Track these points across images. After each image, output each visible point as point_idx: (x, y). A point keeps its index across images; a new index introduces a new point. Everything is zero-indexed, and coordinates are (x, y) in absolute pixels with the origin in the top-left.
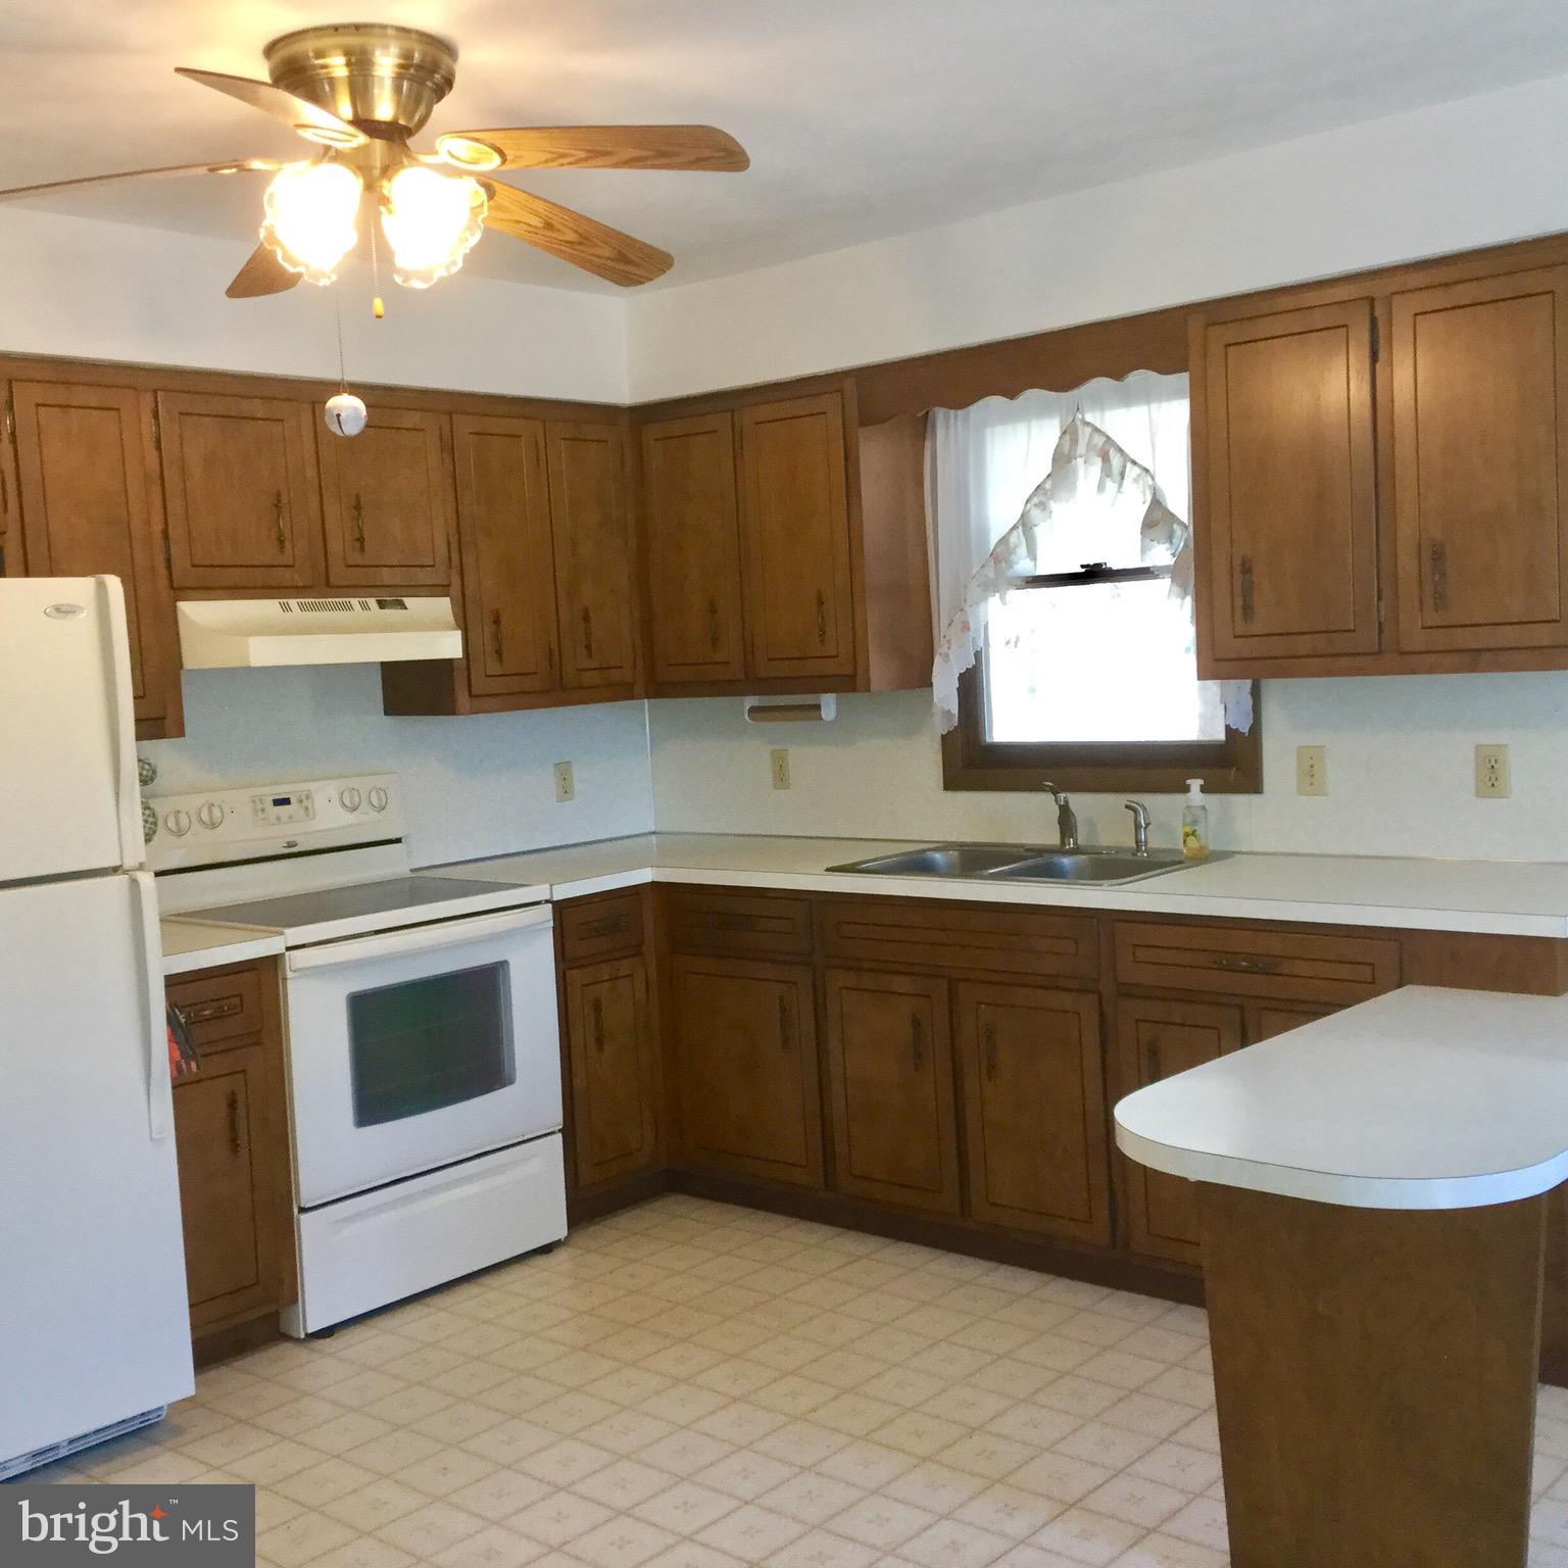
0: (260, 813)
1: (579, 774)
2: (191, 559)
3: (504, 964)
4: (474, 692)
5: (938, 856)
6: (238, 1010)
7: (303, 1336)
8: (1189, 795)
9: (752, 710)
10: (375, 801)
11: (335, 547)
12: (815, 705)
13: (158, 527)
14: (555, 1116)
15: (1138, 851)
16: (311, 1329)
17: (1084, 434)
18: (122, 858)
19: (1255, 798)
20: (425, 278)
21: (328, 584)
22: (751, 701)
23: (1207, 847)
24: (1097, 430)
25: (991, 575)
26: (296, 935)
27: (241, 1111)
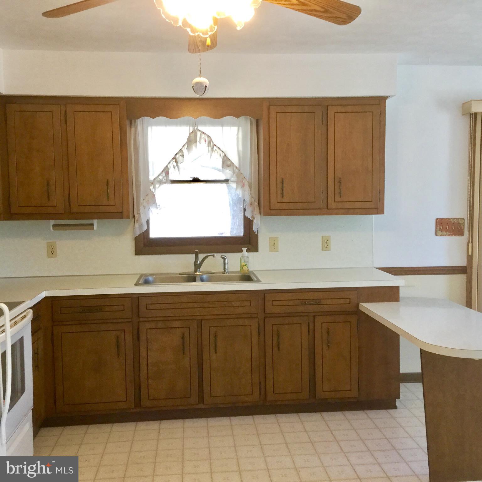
8: (243, 253)
9: (55, 226)
15: (225, 272)
17: (199, 134)
19: (255, 253)
22: (52, 222)
24: (203, 133)
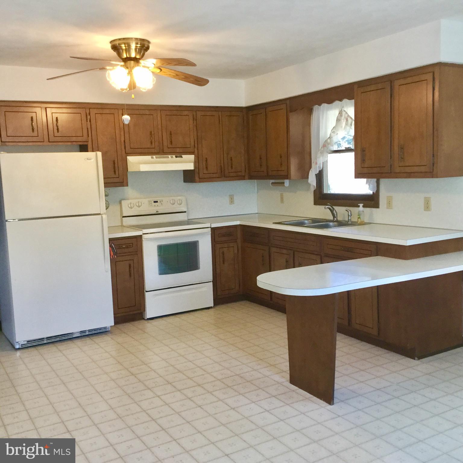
0: (150, 204)
1: (235, 198)
2: (130, 147)
3: (198, 241)
4: (200, 177)
5: (306, 221)
6: (132, 246)
7: (146, 319)
8: (359, 208)
9: (272, 183)
10: (179, 203)
11: (165, 144)
12: (283, 182)
13: (123, 139)
14: (211, 278)
15: (348, 221)
16: (148, 317)
17: (344, 113)
18: (100, 212)
19: (377, 209)
20: (145, 89)
21: (163, 152)
22: (271, 181)
23: (364, 221)
24: (346, 113)
25: (323, 149)
26: (145, 231)
27: (132, 269)
